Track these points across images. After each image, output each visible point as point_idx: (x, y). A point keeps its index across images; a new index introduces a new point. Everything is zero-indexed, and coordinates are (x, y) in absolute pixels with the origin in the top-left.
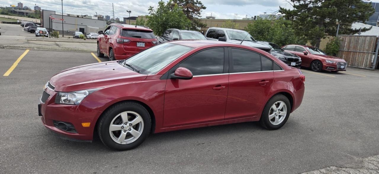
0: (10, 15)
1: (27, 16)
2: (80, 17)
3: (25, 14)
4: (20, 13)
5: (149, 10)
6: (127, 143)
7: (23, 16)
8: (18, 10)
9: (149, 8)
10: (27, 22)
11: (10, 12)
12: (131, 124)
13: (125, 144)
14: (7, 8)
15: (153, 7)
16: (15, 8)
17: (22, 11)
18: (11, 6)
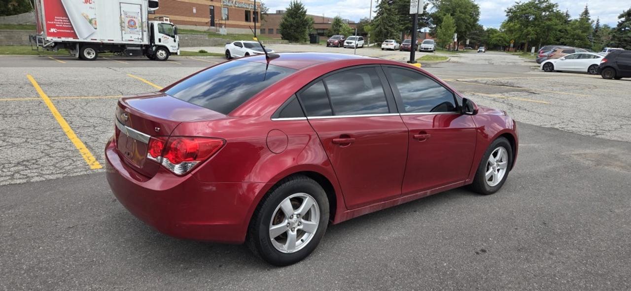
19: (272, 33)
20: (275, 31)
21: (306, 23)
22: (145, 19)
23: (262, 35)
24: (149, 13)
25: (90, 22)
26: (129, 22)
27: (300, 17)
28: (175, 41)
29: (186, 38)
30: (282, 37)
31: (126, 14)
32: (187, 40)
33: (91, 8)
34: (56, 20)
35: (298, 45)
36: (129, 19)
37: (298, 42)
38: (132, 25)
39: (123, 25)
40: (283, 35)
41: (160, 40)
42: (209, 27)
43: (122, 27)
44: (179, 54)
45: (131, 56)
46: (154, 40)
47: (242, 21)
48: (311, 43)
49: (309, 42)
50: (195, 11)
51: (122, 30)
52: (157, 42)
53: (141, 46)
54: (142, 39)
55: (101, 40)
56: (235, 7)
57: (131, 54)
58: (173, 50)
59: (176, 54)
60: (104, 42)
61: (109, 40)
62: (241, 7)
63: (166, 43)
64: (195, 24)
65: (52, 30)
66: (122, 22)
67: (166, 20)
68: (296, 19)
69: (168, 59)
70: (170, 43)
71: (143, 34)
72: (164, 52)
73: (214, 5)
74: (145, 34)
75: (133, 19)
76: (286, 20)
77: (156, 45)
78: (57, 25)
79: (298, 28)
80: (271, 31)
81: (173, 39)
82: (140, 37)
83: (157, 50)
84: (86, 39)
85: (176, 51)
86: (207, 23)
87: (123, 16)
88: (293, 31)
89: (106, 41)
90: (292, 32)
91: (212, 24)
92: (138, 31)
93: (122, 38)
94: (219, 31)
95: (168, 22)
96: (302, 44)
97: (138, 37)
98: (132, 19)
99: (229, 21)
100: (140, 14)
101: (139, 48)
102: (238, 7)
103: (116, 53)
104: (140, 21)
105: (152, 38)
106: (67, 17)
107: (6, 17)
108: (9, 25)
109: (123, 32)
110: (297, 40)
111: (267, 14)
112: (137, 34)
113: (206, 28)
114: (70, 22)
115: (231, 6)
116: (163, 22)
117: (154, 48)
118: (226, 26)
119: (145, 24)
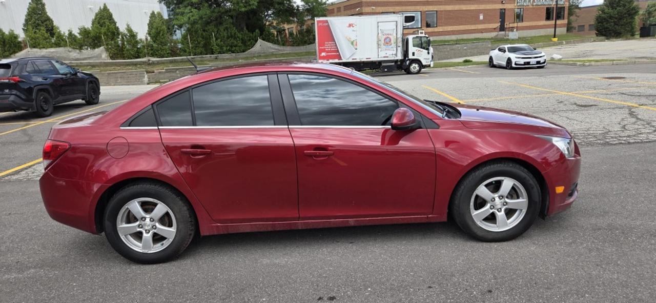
19: (583, 30)
20: (587, 27)
21: (634, 11)
22: (400, 35)
23: (568, 34)
24: (404, 28)
25: (352, 43)
26: (385, 40)
27: (624, 6)
28: (428, 53)
29: (465, 48)
30: (596, 34)
31: (382, 32)
32: (465, 49)
33: (353, 31)
34: (326, 45)
35: (620, 42)
36: (385, 37)
37: (620, 37)
38: (387, 42)
39: (380, 42)
40: (597, 31)
41: (413, 54)
42: (497, 33)
43: (378, 45)
44: (432, 66)
45: (386, 71)
46: (408, 54)
47: (541, 20)
48: (640, 37)
49: (638, 36)
50: (481, 17)
51: (378, 48)
52: (411, 57)
53: (396, 61)
54: (396, 55)
55: (360, 59)
56: (533, 5)
57: (386, 70)
58: (427, 62)
59: (429, 66)
60: (363, 60)
61: (367, 58)
62: (542, 5)
63: (420, 56)
64: (481, 31)
65: (323, 54)
66: (379, 40)
67: (422, 33)
68: (618, 8)
69: (421, 72)
70: (424, 56)
71: (397, 50)
72: (417, 65)
73: (505, 8)
74: (400, 49)
75: (389, 36)
76: (603, 11)
77: (409, 60)
78: (326, 50)
79: (620, 19)
80: (581, 28)
81: (427, 51)
82: (395, 52)
83: (410, 64)
84: (348, 59)
85: (429, 64)
86: (495, 29)
87: (380, 35)
88: (613, 24)
89: (365, 60)
90: (611, 26)
91: (502, 28)
92: (392, 48)
93: (378, 55)
94: (508, 36)
95: (423, 35)
96: (627, 39)
97: (393, 53)
98: (387, 36)
99: (524, 23)
100: (395, 30)
101: (393, 64)
102: (537, 5)
103: (374, 70)
104: (395, 37)
105: (406, 53)
106: (335, 41)
107: (308, 46)
108: (309, 52)
109: (380, 49)
110: (617, 36)
111: (580, 8)
112: (392, 50)
113: (493, 34)
114: (336, 46)
115: (528, 5)
116: (417, 35)
117: (408, 62)
118: (518, 29)
119: (400, 40)
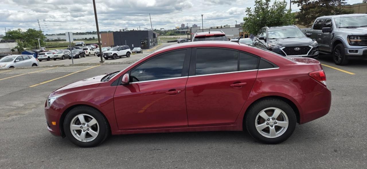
0: (175, 35)
1: (187, 33)
2: (219, 28)
3: (186, 33)
4: (182, 32)
5: (246, 11)
6: (87, 141)
7: (184, 34)
8: (181, 30)
9: (246, 10)
10: (182, 39)
11: (175, 33)
12: (88, 126)
13: (85, 142)
14: (174, 30)
15: (250, 8)
16: (179, 29)
17: (184, 30)
18: (176, 28)
